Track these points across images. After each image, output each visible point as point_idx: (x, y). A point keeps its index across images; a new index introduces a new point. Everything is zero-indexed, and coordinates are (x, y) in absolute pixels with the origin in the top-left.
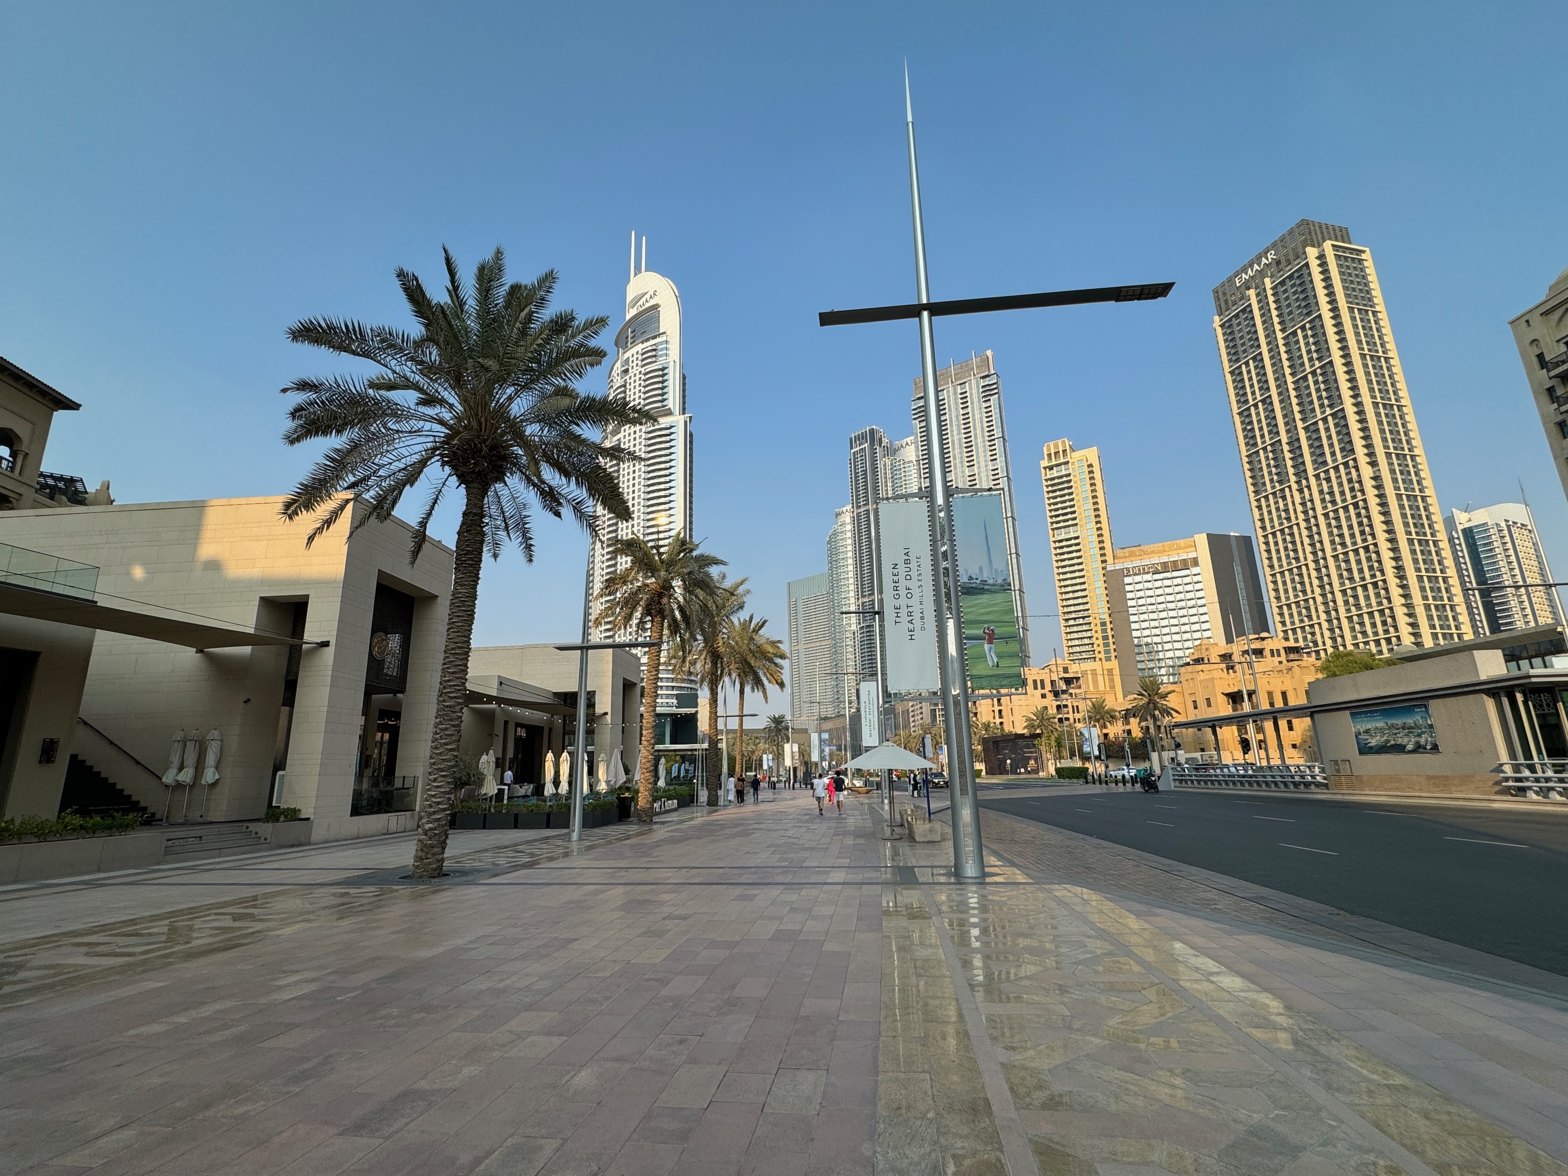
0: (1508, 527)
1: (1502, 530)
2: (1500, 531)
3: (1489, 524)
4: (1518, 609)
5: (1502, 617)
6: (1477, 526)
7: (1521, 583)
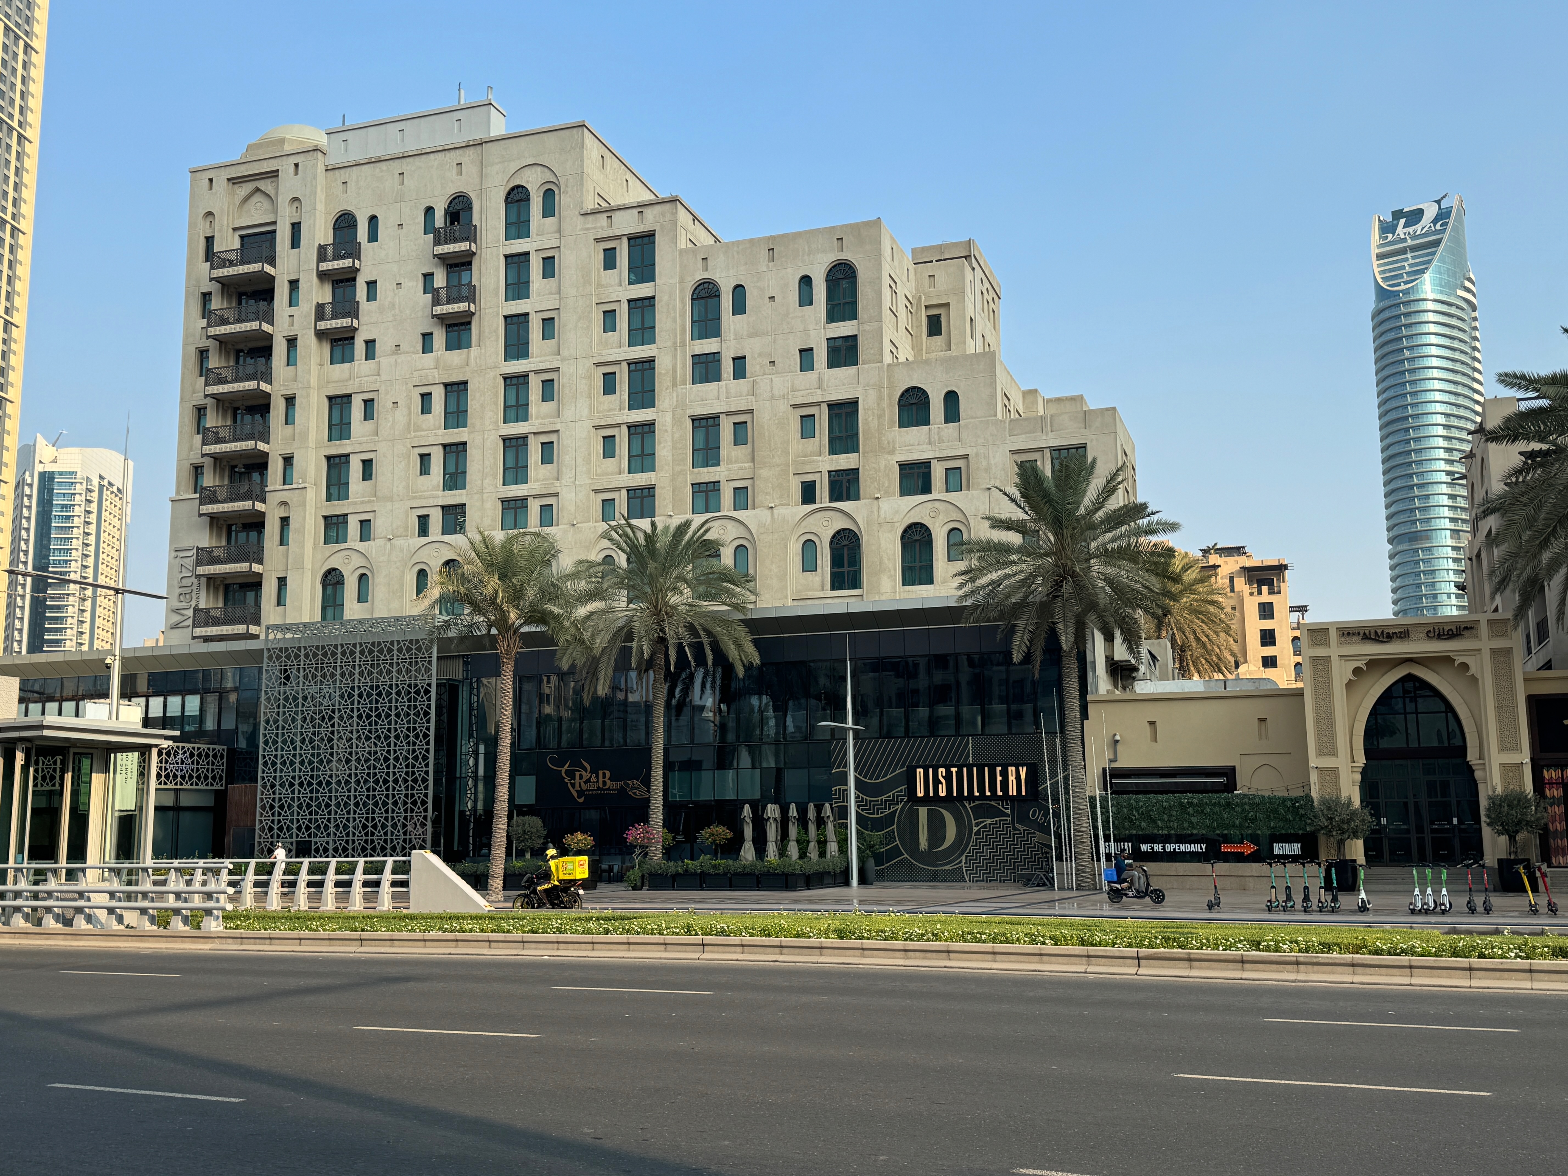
0: (101, 487)
1: (91, 491)
2: (89, 490)
3: (78, 476)
4: (75, 621)
5: (50, 630)
6: (61, 473)
7: (90, 581)
